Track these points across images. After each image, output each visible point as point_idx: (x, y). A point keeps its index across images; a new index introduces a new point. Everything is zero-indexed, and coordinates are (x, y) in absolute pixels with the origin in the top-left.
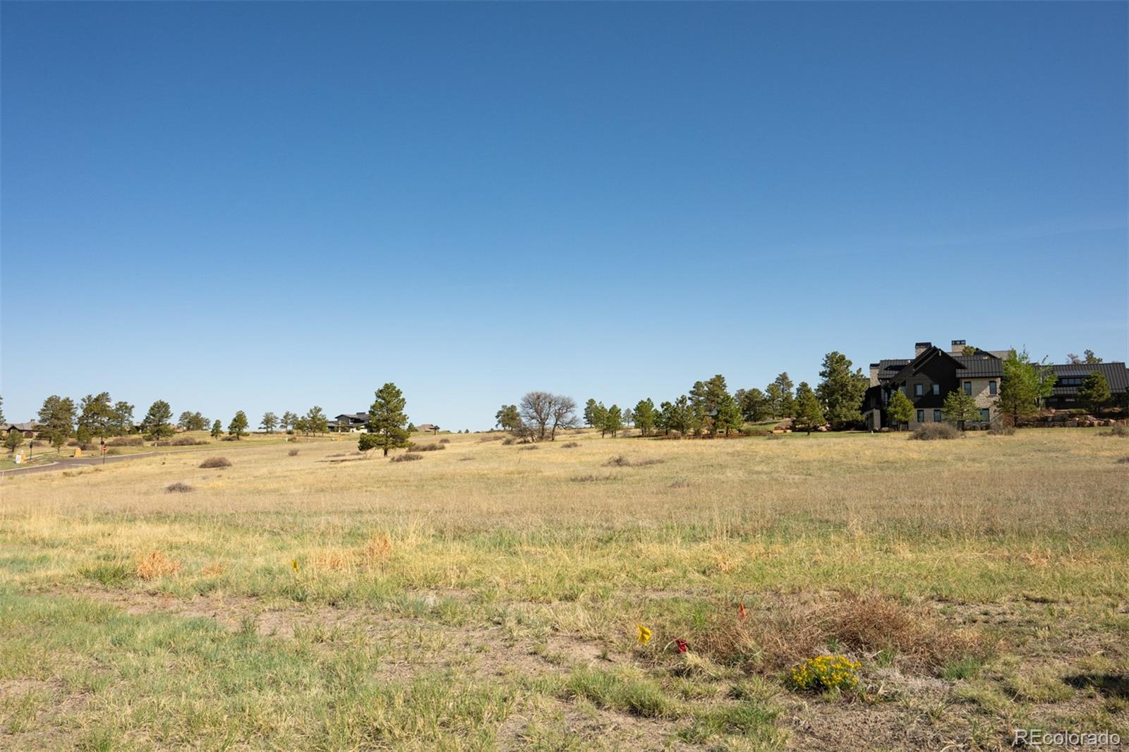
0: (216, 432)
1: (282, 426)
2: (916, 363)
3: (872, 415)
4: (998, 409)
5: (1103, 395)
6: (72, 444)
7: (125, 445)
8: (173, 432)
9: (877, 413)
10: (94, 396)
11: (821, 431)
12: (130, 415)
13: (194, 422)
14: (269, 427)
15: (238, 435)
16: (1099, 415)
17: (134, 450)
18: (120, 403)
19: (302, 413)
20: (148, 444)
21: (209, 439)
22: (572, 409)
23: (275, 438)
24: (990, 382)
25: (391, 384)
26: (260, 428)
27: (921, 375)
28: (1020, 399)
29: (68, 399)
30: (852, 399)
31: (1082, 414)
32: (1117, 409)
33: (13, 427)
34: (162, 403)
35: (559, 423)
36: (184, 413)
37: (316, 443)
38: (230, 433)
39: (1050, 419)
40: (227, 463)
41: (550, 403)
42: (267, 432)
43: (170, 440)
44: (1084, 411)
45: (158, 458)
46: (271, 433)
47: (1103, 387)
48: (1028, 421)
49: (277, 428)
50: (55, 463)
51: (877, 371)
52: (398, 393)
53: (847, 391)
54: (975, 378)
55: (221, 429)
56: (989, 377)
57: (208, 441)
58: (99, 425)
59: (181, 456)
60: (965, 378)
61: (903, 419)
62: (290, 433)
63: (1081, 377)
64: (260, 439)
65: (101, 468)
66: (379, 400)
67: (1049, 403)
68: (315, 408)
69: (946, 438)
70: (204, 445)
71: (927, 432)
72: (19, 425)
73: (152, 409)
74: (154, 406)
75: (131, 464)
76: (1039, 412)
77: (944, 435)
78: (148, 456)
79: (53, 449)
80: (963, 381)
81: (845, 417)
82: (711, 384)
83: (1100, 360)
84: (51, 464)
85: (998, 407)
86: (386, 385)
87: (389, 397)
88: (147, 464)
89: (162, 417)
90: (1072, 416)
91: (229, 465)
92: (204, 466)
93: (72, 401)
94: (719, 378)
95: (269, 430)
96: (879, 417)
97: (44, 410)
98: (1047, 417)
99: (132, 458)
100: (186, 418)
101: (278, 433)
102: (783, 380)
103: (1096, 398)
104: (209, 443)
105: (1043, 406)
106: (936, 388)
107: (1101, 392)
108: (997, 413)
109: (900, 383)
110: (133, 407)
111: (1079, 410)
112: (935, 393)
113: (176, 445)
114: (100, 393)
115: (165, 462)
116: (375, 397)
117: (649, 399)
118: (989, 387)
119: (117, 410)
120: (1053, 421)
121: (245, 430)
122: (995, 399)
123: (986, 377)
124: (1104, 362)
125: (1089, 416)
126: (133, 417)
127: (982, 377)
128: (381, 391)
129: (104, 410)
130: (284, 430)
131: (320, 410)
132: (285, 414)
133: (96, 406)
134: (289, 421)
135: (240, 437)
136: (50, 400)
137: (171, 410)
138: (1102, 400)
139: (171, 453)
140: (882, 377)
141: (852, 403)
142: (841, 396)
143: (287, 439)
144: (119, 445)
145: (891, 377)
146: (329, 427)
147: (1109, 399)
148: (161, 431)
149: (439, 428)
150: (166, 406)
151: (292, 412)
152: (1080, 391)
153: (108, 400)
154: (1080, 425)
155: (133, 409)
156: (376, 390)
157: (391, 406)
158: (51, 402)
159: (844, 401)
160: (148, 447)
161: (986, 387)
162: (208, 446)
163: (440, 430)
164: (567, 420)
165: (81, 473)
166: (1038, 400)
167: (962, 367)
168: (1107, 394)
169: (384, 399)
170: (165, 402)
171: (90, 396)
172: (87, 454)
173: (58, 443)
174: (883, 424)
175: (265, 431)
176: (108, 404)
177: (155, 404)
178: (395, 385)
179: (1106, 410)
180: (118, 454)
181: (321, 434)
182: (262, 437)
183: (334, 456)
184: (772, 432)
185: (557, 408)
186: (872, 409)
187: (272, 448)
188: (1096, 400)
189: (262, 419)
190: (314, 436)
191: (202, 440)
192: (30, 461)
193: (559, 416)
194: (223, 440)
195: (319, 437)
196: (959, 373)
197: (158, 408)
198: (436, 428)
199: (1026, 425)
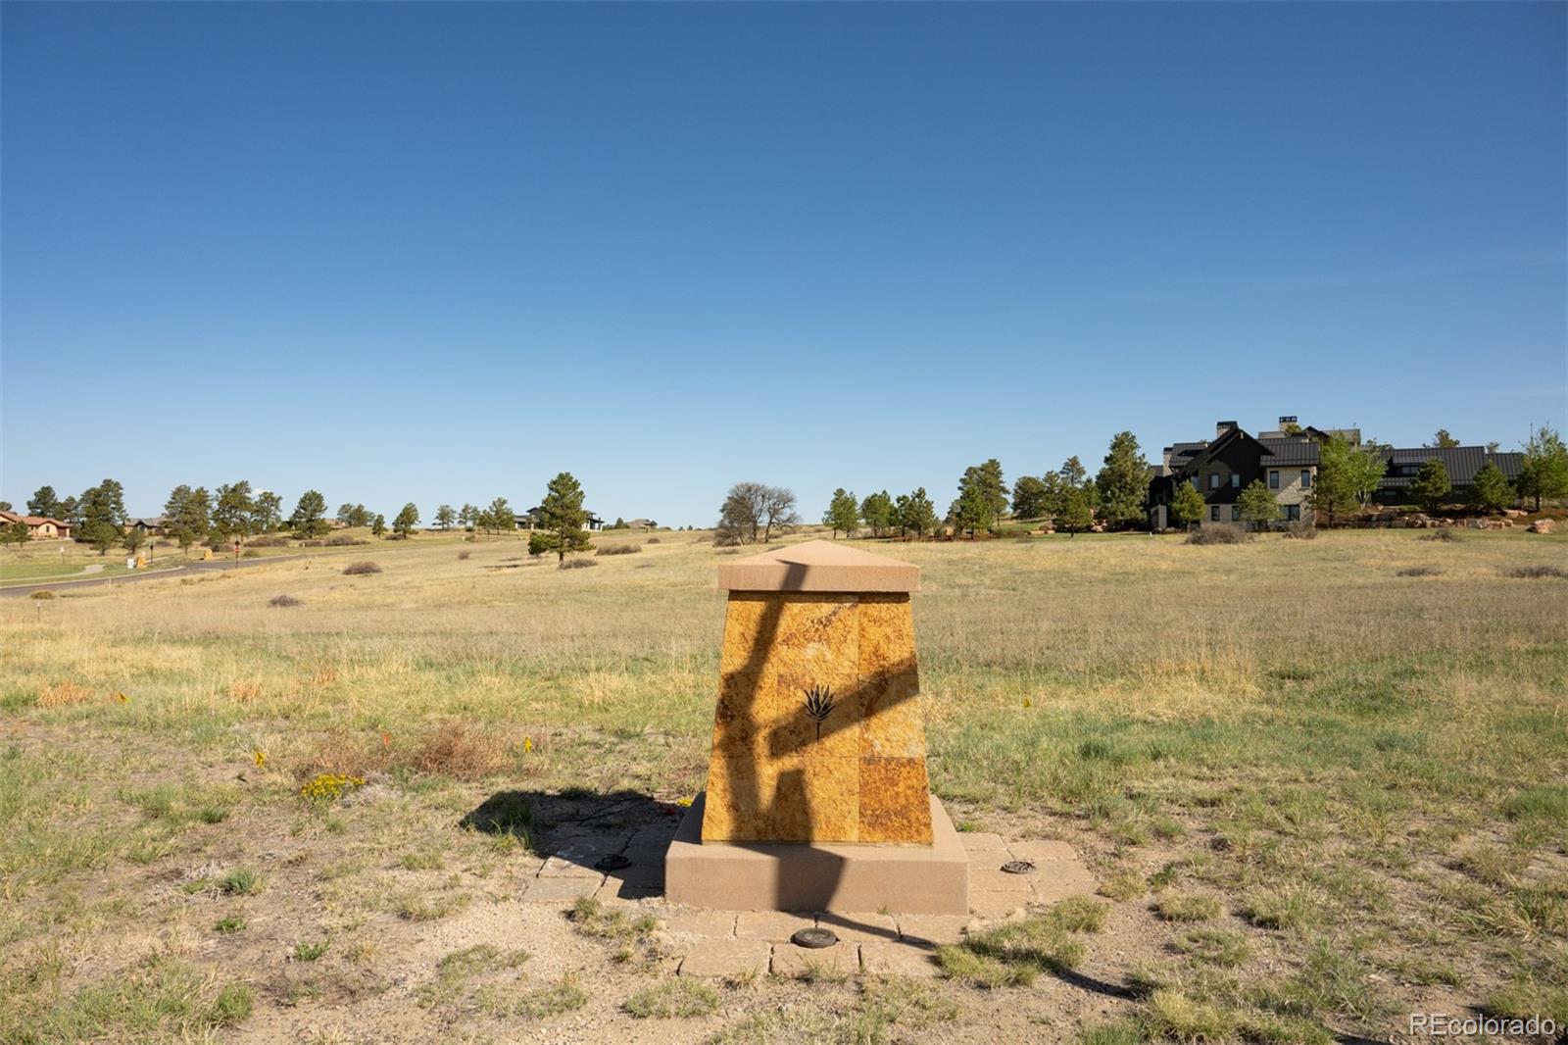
0: (378, 528)
1: (460, 522)
2: (1215, 446)
3: (1157, 512)
4: (1310, 506)
5: (1441, 488)
6: (204, 545)
7: (269, 545)
8: (329, 529)
9: (1162, 510)
10: (231, 486)
11: (1094, 532)
12: (277, 508)
13: (355, 516)
14: (444, 523)
15: (405, 532)
16: (1435, 514)
17: (277, 551)
18: (265, 493)
19: (484, 506)
20: (295, 544)
21: (371, 538)
22: (790, 504)
23: (449, 537)
24: (1303, 471)
25: (568, 474)
26: (434, 524)
27: (1217, 463)
28: (1337, 493)
29: (202, 489)
30: (1132, 491)
31: (1414, 512)
32: (1459, 506)
33: (141, 523)
34: (314, 494)
35: (774, 520)
36: (344, 506)
37: (498, 543)
38: (395, 531)
39: (1374, 519)
40: (375, 569)
41: (763, 496)
42: (443, 529)
43: (323, 540)
44: (1418, 508)
45: (302, 562)
46: (447, 530)
47: (1441, 479)
48: (1347, 521)
49: (455, 524)
50: (180, 567)
51: (1169, 456)
52: (576, 485)
53: (1126, 483)
54: (1284, 466)
55: (384, 525)
56: (1301, 466)
57: (368, 540)
58: (238, 521)
59: (330, 558)
60: (1270, 466)
61: (1191, 517)
62: (469, 530)
63: (1418, 465)
64: (431, 538)
65: (231, 575)
66: (553, 494)
67: (1377, 498)
68: (499, 500)
69: (1228, 542)
70: (363, 546)
71: (1205, 534)
72: (146, 520)
73: (302, 501)
74: (305, 498)
75: (268, 569)
76: (1362, 509)
77: (1227, 539)
78: (290, 559)
79: (179, 551)
80: (1268, 471)
81: (1123, 514)
82: (982, 470)
83: (1457, 442)
84: (175, 569)
85: (1310, 502)
86: (561, 475)
87: (564, 488)
88: (287, 569)
89: (315, 510)
90: (1402, 513)
91: (378, 571)
92: (348, 572)
93: (207, 491)
94: (993, 463)
95: (446, 526)
96: (1165, 515)
97: (171, 503)
98: (1372, 516)
99: (271, 561)
100: (346, 512)
101: (455, 530)
102: (1073, 465)
103: (1431, 492)
104: (369, 543)
105: (1368, 502)
106: (1236, 479)
107: (1438, 485)
108: (1308, 511)
109: (1192, 472)
110: (280, 498)
111: (1412, 506)
112: (1234, 486)
113: (329, 545)
114: (238, 482)
115: (310, 566)
116: (547, 489)
117: (884, 492)
118: (1300, 478)
119: (262, 502)
120: (1378, 520)
121: (413, 527)
122: (1308, 492)
123: (1297, 466)
124: (1462, 444)
125: (1421, 515)
126: (280, 511)
127: (1292, 466)
128: (554, 483)
129: (244, 504)
130: (463, 526)
131: (504, 502)
132: (463, 507)
133: (234, 496)
134: (469, 516)
135: (408, 535)
136: (179, 491)
137: (326, 502)
138: (1439, 494)
139: (319, 555)
140: (1174, 464)
141: (1132, 498)
142: (1120, 489)
143: (464, 538)
144: (261, 545)
145: (1181, 464)
146: (519, 523)
147: (1449, 493)
148: (314, 528)
149: (656, 524)
150: (319, 498)
151: (472, 505)
152: (1413, 482)
153: (248, 490)
154: (1410, 525)
155: (280, 501)
156: (549, 481)
157: (567, 500)
158: (180, 493)
159: (1122, 495)
160: (294, 548)
161: (1297, 478)
162: (368, 546)
163: (657, 527)
164: (784, 517)
165: (203, 580)
166: (1363, 494)
167: (1269, 453)
168: (1447, 487)
169: (559, 493)
170: (318, 492)
171: (226, 486)
172: (220, 556)
173: (185, 543)
174: (1170, 523)
175: (440, 527)
176: (247, 495)
177: (306, 495)
178: (571, 475)
179: (1446, 507)
180: (256, 555)
181: (506, 532)
182: (437, 536)
183: (510, 560)
184: (1029, 533)
185: (771, 502)
186: (1157, 505)
187: (442, 549)
188: (1431, 495)
189: (436, 512)
190: (499, 534)
191: (360, 539)
192: (151, 566)
193: (774, 513)
194: (387, 539)
195: (505, 535)
196: (1265, 460)
197: (309, 500)
198: (653, 524)
199: (1344, 526)
